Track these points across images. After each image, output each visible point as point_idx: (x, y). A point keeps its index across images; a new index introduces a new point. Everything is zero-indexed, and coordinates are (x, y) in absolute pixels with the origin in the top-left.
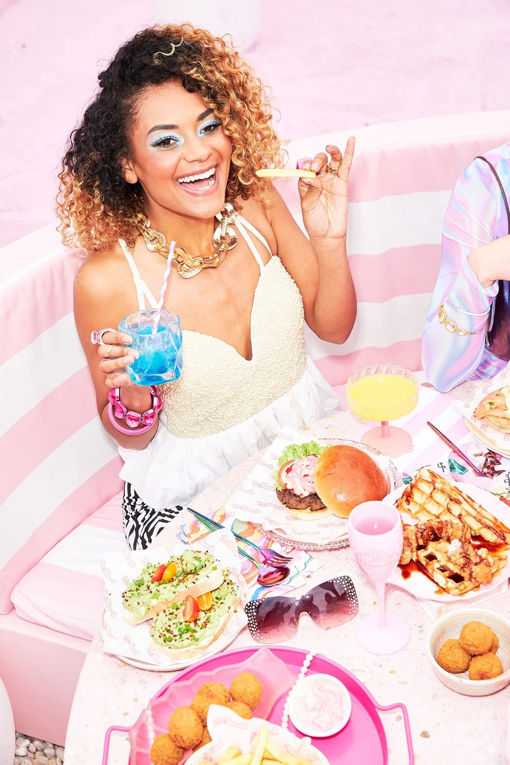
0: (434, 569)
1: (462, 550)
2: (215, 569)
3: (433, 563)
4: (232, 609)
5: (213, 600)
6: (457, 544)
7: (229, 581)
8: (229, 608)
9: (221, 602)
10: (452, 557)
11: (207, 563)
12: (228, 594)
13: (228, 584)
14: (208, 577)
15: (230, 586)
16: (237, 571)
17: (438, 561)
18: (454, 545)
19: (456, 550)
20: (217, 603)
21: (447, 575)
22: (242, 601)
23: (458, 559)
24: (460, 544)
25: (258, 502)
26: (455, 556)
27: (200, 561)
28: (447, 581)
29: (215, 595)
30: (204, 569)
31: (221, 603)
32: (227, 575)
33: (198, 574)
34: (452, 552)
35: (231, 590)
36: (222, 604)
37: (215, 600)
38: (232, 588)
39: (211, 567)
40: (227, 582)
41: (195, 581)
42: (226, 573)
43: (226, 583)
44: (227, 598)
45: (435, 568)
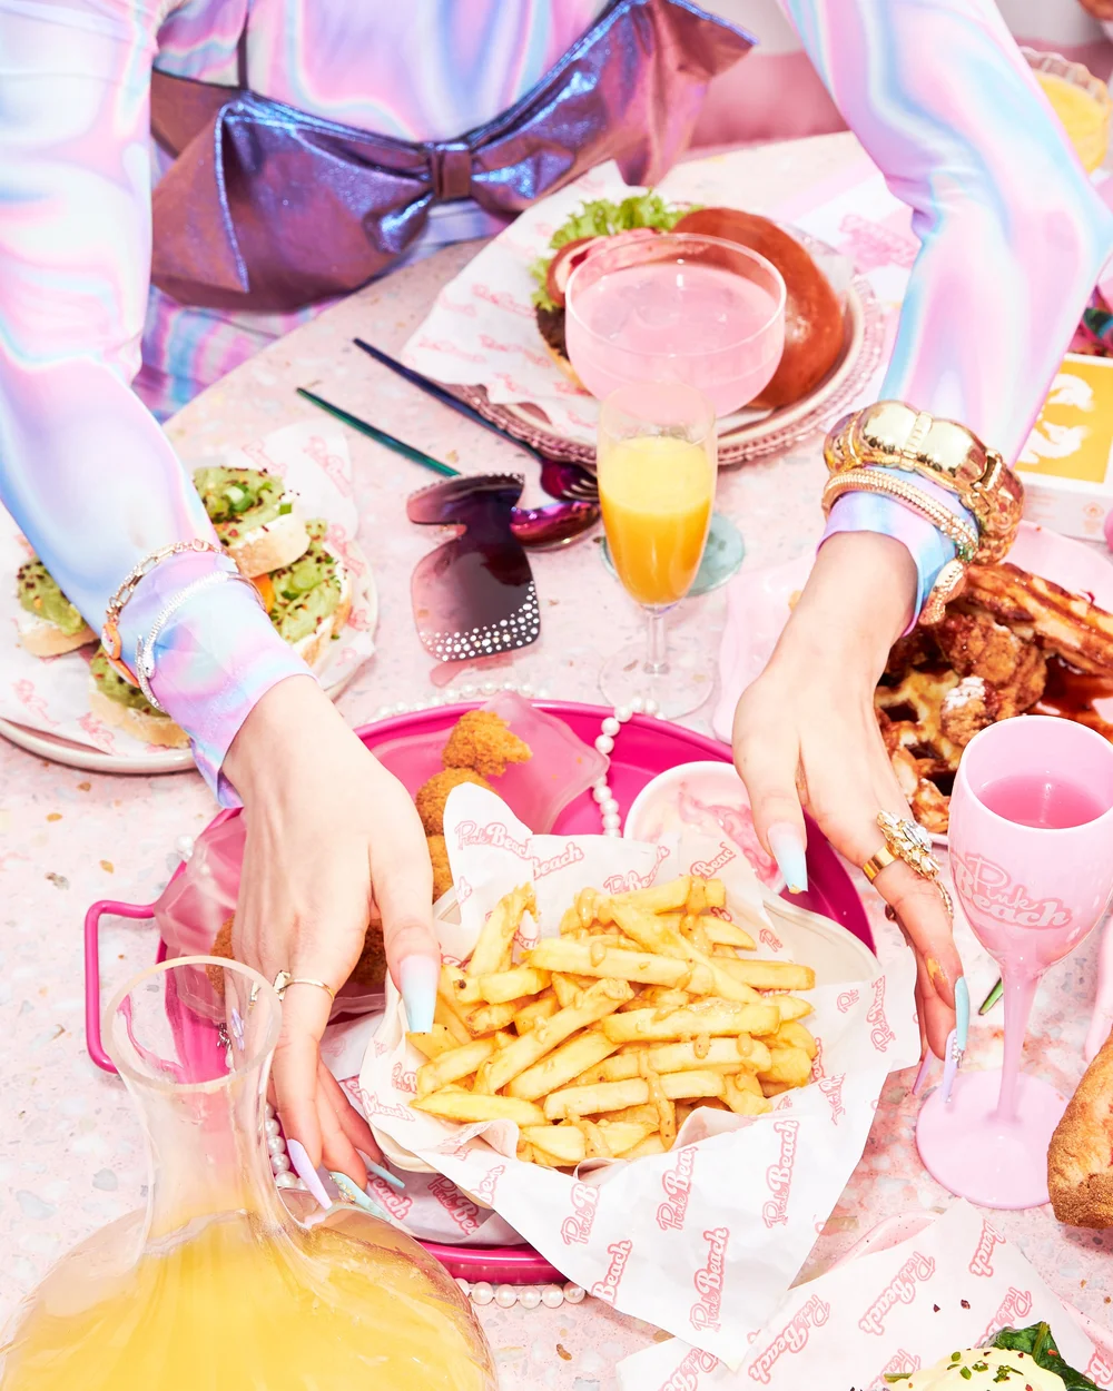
0: (898, 743)
1: (983, 708)
2: (286, 509)
3: (901, 727)
4: (327, 624)
5: (275, 600)
6: (973, 690)
7: (322, 555)
8: (319, 620)
9: (296, 603)
10: (952, 723)
11: (265, 494)
12: (319, 583)
13: (319, 560)
14: (267, 530)
15: (325, 567)
16: (344, 534)
17: (917, 729)
18: (965, 692)
19: (966, 706)
20: (285, 606)
21: (926, 769)
22: (355, 611)
23: (967, 731)
24: (982, 691)
25: (484, 338)
26: (961, 721)
27: (246, 490)
28: (920, 784)
29: (281, 585)
30: (254, 511)
31: (297, 608)
32: (316, 538)
33: (238, 521)
34: (955, 708)
35: (326, 576)
36: (300, 610)
37: (281, 599)
38: (330, 572)
39: (277, 507)
40: (316, 555)
41: (229, 539)
42: (314, 531)
43: (311, 560)
44: (315, 593)
45: (902, 743)
